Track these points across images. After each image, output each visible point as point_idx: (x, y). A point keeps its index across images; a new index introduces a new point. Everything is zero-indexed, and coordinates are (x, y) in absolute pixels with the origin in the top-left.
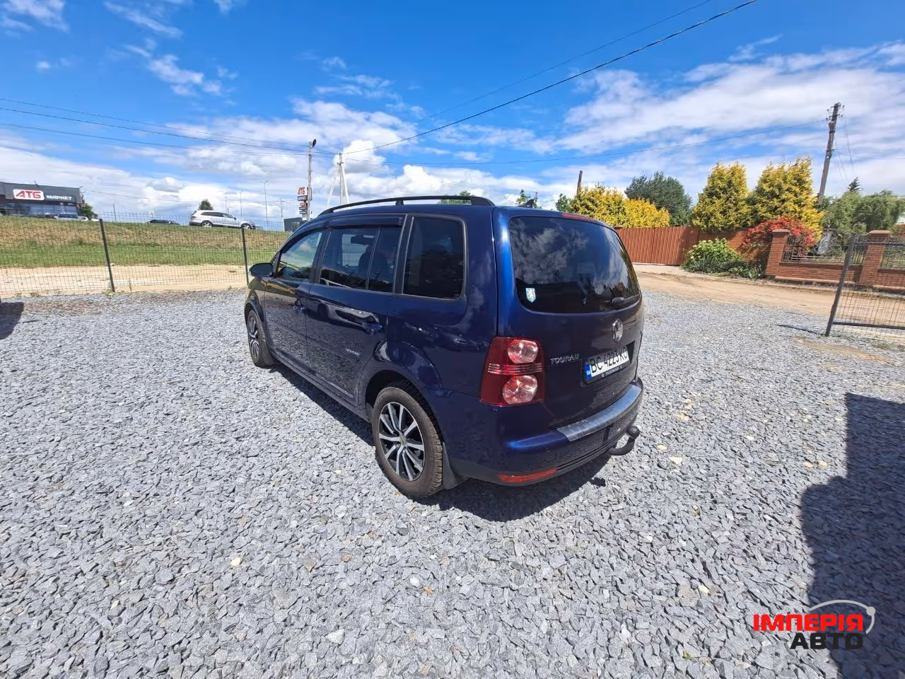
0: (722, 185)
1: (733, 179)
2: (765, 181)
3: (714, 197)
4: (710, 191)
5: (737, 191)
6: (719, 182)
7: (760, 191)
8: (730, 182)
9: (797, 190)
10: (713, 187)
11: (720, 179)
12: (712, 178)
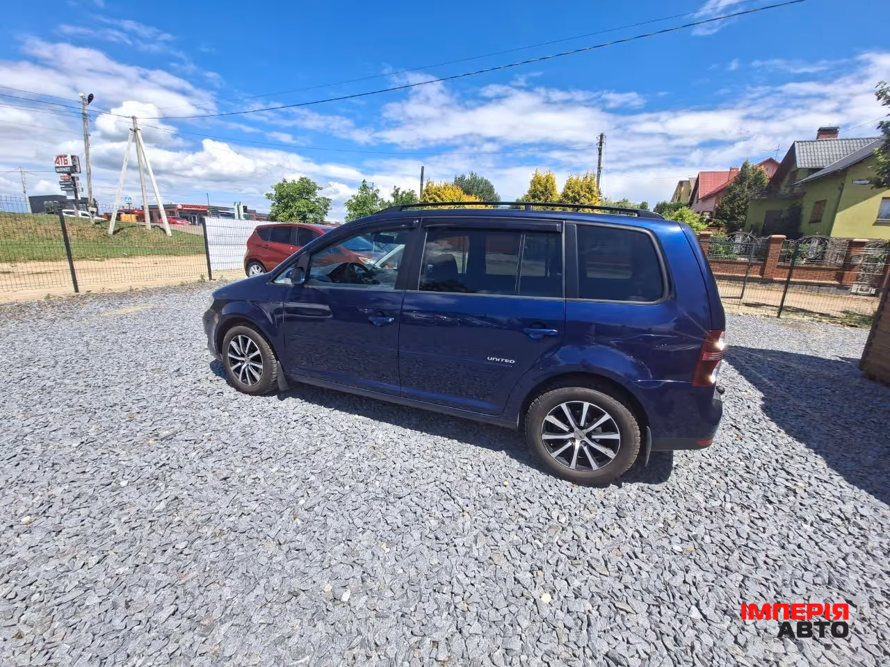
0: (541, 189)
1: (548, 184)
2: (569, 188)
3: (536, 199)
4: (533, 193)
5: (551, 195)
6: (539, 186)
7: (565, 196)
8: (546, 187)
9: (590, 196)
10: (535, 191)
11: (539, 183)
12: (533, 183)
